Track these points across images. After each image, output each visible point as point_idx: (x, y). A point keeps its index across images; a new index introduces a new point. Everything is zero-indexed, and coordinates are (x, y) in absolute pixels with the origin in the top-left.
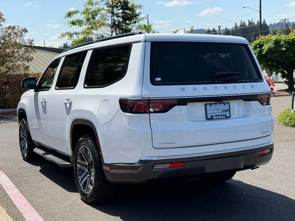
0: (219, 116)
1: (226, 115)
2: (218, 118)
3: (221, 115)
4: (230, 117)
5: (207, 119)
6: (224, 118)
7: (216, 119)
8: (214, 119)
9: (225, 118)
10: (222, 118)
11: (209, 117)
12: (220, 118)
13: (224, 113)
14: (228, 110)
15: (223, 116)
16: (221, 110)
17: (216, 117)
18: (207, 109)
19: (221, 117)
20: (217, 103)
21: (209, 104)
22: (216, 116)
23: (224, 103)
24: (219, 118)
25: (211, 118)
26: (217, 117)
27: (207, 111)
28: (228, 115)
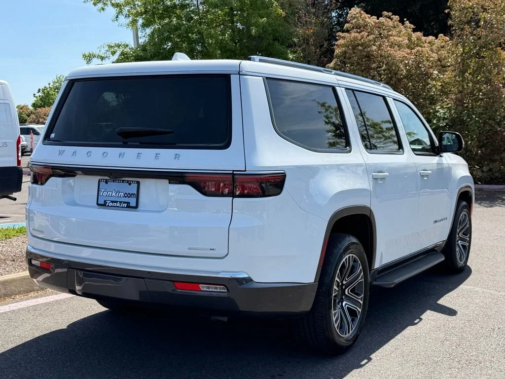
0: (117, 202)
1: (128, 203)
2: (114, 206)
3: (121, 202)
4: (136, 207)
5: (98, 204)
6: (124, 207)
7: (112, 206)
8: (108, 206)
9: (126, 207)
10: (122, 207)
11: (101, 202)
12: (118, 207)
13: (127, 200)
14: (135, 194)
15: (124, 204)
16: (122, 193)
17: (111, 204)
18: (100, 188)
19: (120, 205)
20: (116, 180)
21: (104, 180)
22: (112, 202)
23: (128, 181)
24: (116, 207)
25: (103, 203)
26: (114, 203)
27: (100, 192)
28: (133, 204)
